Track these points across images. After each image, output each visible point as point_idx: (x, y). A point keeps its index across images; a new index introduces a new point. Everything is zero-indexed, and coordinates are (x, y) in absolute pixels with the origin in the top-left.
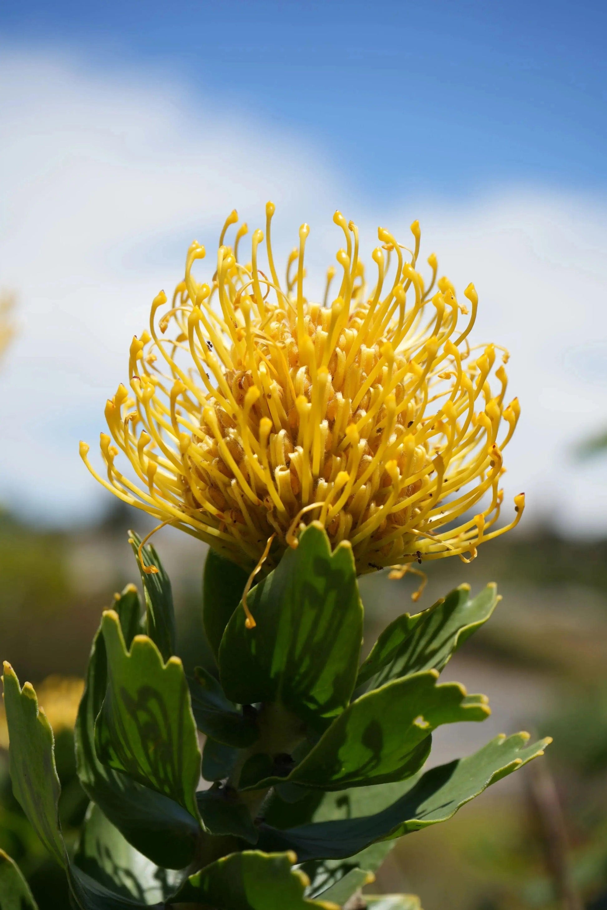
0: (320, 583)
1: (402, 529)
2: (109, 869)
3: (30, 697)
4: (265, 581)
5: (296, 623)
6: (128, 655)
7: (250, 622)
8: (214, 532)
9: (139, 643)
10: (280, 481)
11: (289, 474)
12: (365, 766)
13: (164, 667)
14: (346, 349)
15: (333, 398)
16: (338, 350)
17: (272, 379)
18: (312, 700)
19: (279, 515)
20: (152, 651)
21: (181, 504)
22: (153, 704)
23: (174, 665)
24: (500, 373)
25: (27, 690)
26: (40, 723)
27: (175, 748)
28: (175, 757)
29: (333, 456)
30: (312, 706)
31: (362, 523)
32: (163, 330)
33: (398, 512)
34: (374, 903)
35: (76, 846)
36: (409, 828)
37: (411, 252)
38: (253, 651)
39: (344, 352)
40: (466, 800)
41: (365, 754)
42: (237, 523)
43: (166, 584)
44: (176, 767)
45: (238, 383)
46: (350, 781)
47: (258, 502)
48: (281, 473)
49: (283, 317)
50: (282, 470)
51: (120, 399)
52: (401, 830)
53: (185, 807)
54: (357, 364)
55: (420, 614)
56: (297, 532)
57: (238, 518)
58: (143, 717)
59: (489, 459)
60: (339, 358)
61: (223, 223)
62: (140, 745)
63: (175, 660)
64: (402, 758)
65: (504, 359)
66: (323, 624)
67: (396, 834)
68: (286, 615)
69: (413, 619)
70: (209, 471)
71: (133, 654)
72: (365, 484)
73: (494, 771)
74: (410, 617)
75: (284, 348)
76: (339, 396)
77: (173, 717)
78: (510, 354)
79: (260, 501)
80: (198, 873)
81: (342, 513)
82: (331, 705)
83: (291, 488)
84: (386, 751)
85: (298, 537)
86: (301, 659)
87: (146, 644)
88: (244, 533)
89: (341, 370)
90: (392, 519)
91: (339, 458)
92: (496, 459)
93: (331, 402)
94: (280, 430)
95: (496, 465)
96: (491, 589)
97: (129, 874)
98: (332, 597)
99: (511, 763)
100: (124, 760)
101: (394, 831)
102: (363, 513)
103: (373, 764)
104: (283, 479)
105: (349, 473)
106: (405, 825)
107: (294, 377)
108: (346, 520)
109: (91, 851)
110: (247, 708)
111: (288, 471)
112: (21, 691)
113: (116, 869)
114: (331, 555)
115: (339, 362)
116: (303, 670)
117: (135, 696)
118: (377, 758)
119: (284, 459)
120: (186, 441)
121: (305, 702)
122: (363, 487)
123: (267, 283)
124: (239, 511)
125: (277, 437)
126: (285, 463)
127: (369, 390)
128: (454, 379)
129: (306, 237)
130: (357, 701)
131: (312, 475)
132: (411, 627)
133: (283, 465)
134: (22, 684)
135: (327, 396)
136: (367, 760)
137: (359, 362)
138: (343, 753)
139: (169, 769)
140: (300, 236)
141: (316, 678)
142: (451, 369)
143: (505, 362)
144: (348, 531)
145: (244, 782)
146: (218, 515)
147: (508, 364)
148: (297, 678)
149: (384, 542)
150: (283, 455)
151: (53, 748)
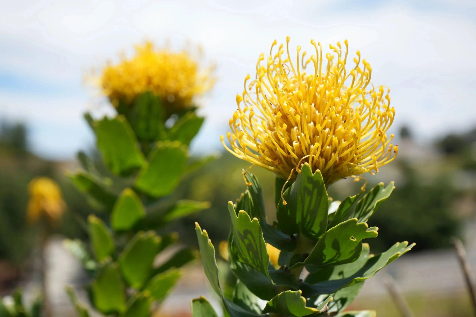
0: (310, 186)
1: (345, 163)
2: (248, 303)
3: (206, 236)
4: (291, 187)
5: (303, 202)
6: (238, 218)
7: (285, 203)
8: (272, 168)
9: (241, 213)
10: (295, 146)
11: (299, 144)
12: (335, 257)
13: (252, 222)
14: (320, 93)
15: (314, 113)
16: (317, 94)
17: (291, 107)
18: (313, 232)
19: (296, 160)
20: (246, 216)
21: (258, 158)
22: (249, 236)
23: (255, 221)
24: (387, 97)
25: (204, 233)
26: (209, 245)
27: (259, 252)
28: (260, 256)
29: (316, 136)
30: (314, 235)
31: (329, 160)
32: (250, 89)
33: (344, 156)
34: (357, 314)
35: (234, 293)
36: (357, 281)
37: (345, 52)
38: (289, 214)
39: (319, 94)
40: (379, 269)
41: (334, 253)
42: (280, 164)
43: (259, 190)
44: (260, 260)
45: (278, 109)
46: (330, 263)
47: (287, 156)
48: (295, 144)
49: (296, 81)
50: (296, 142)
51: (235, 118)
52: (354, 282)
53: (265, 274)
54: (325, 99)
55: (355, 196)
56: (300, 167)
57: (281, 162)
58: (247, 241)
59: (379, 133)
60: (317, 97)
61: (271, 46)
62: (246, 252)
63: (255, 219)
64: (350, 253)
65: (388, 92)
66: (313, 202)
67: (352, 284)
68: (299, 199)
69: (353, 198)
70: (268, 144)
71: (239, 217)
72: (329, 146)
73: (389, 257)
74: (351, 198)
75: (293, 95)
76: (317, 112)
77: (257, 241)
78: (390, 89)
79: (288, 155)
80: (271, 300)
81: (320, 158)
82: (319, 234)
83: (300, 150)
84: (342, 251)
85: (300, 169)
86: (307, 216)
87: (244, 213)
88: (284, 168)
89: (318, 101)
90: (342, 159)
91: (318, 137)
92: (381, 133)
93: (314, 114)
94: (295, 127)
95: (381, 136)
96: (392, 184)
97: (257, 305)
98: (316, 191)
99: (396, 254)
100: (243, 259)
101: (350, 283)
102: (329, 157)
103: (338, 256)
104: (296, 146)
105: (319, 143)
106: (355, 280)
107: (299, 106)
108: (322, 161)
109: (240, 297)
110: (292, 236)
111: (298, 143)
112: (202, 233)
113: (251, 304)
114: (313, 175)
115: (317, 99)
116: (308, 220)
117: (242, 234)
118: (339, 253)
119: (297, 138)
120: (256, 134)
121: (311, 233)
122: (328, 147)
123: (289, 70)
124: (281, 159)
125: (293, 130)
126: (297, 140)
127: (329, 109)
128: (362, 103)
129: (300, 50)
130: (328, 231)
131: (308, 144)
132: (352, 201)
133: (296, 140)
134: (202, 231)
135: (312, 112)
136: (335, 254)
137: (325, 98)
138: (325, 252)
139: (258, 261)
140: (297, 50)
141: (313, 223)
142: (361, 99)
143: (388, 93)
144: (324, 165)
145: (291, 265)
146: (272, 162)
147: (389, 94)
148: (306, 224)
149: (339, 168)
150: (296, 137)
151: (214, 254)
